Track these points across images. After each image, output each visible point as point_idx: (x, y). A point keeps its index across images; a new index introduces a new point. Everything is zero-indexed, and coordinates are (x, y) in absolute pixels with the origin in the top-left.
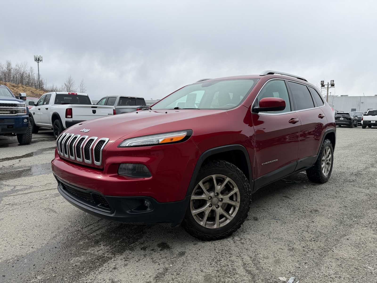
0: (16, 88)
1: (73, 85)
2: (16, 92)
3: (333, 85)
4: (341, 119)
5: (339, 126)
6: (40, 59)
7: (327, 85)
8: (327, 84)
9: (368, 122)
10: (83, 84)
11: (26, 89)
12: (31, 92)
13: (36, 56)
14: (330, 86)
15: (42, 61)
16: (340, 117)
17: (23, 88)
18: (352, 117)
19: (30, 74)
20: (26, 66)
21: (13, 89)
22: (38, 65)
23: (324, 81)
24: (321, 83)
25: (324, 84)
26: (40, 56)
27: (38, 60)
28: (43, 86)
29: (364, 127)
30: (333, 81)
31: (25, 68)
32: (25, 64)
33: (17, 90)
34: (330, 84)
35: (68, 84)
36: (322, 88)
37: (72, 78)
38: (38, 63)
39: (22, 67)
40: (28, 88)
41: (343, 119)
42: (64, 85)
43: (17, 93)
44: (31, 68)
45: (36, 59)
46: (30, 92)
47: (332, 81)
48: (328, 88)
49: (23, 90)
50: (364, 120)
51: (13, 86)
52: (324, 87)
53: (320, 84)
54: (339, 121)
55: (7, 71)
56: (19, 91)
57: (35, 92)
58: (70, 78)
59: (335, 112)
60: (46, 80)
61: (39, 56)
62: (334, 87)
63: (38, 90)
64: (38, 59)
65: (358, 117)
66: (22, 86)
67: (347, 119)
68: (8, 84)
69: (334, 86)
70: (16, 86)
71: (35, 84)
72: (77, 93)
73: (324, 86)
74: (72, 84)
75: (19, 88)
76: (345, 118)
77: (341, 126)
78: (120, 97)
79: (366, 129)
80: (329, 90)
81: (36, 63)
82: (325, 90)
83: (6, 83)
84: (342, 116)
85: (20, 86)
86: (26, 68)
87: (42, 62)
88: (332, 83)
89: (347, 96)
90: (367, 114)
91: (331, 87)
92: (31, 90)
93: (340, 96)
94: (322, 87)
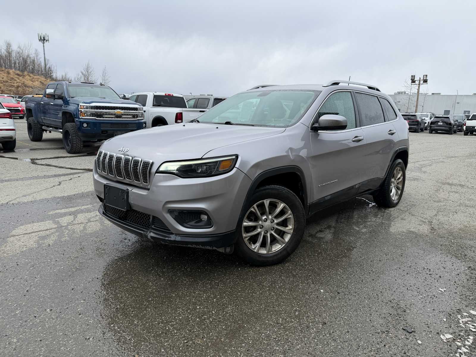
0: (22, 77)
1: (92, 74)
2: (22, 82)
3: (425, 81)
4: (439, 124)
5: (435, 132)
6: (46, 38)
7: (418, 81)
8: (419, 79)
9: (471, 128)
10: (105, 72)
11: (33, 78)
12: (41, 82)
13: (41, 34)
14: (422, 82)
15: (48, 40)
16: (439, 122)
17: (30, 77)
18: (452, 122)
19: (36, 59)
20: (30, 48)
21: (19, 79)
22: (44, 46)
23: (415, 76)
24: (412, 78)
25: (415, 80)
26: (46, 34)
27: (43, 40)
28: (52, 74)
29: (466, 134)
30: (427, 75)
31: (29, 51)
32: (29, 45)
33: (23, 80)
34: (422, 80)
35: (86, 73)
36: (411, 85)
37: (90, 65)
38: (44, 43)
39: (26, 49)
40: (35, 77)
41: (441, 124)
42: (81, 74)
43: (24, 84)
44: (36, 50)
45: (41, 39)
46: (39, 82)
47: (425, 76)
48: (419, 84)
49: (30, 80)
50: (466, 125)
51: (18, 75)
52: (414, 84)
53: (410, 80)
54: (437, 126)
55: (6, 54)
56: (26, 81)
57: (46, 82)
58: (88, 64)
59: (430, 114)
60: (56, 66)
61: (44, 34)
62: (427, 84)
63: (48, 80)
64: (44, 38)
65: (459, 121)
66: (28, 75)
67: (447, 123)
68: (11, 71)
69: (427, 82)
70: (21, 74)
71: (42, 71)
72: (173, 94)
73: (415, 82)
74: (91, 72)
75: (25, 76)
76: (445, 122)
77: (437, 132)
78: (214, 98)
79: (469, 136)
80: (420, 87)
81: (41, 44)
82: (416, 86)
83: (9, 71)
84: (441, 120)
85: (26, 75)
86: (31, 51)
87: (49, 42)
88: (424, 79)
89: (440, 94)
90: (470, 118)
91: (424, 83)
92: (40, 80)
93: (431, 94)
94: (412, 83)
